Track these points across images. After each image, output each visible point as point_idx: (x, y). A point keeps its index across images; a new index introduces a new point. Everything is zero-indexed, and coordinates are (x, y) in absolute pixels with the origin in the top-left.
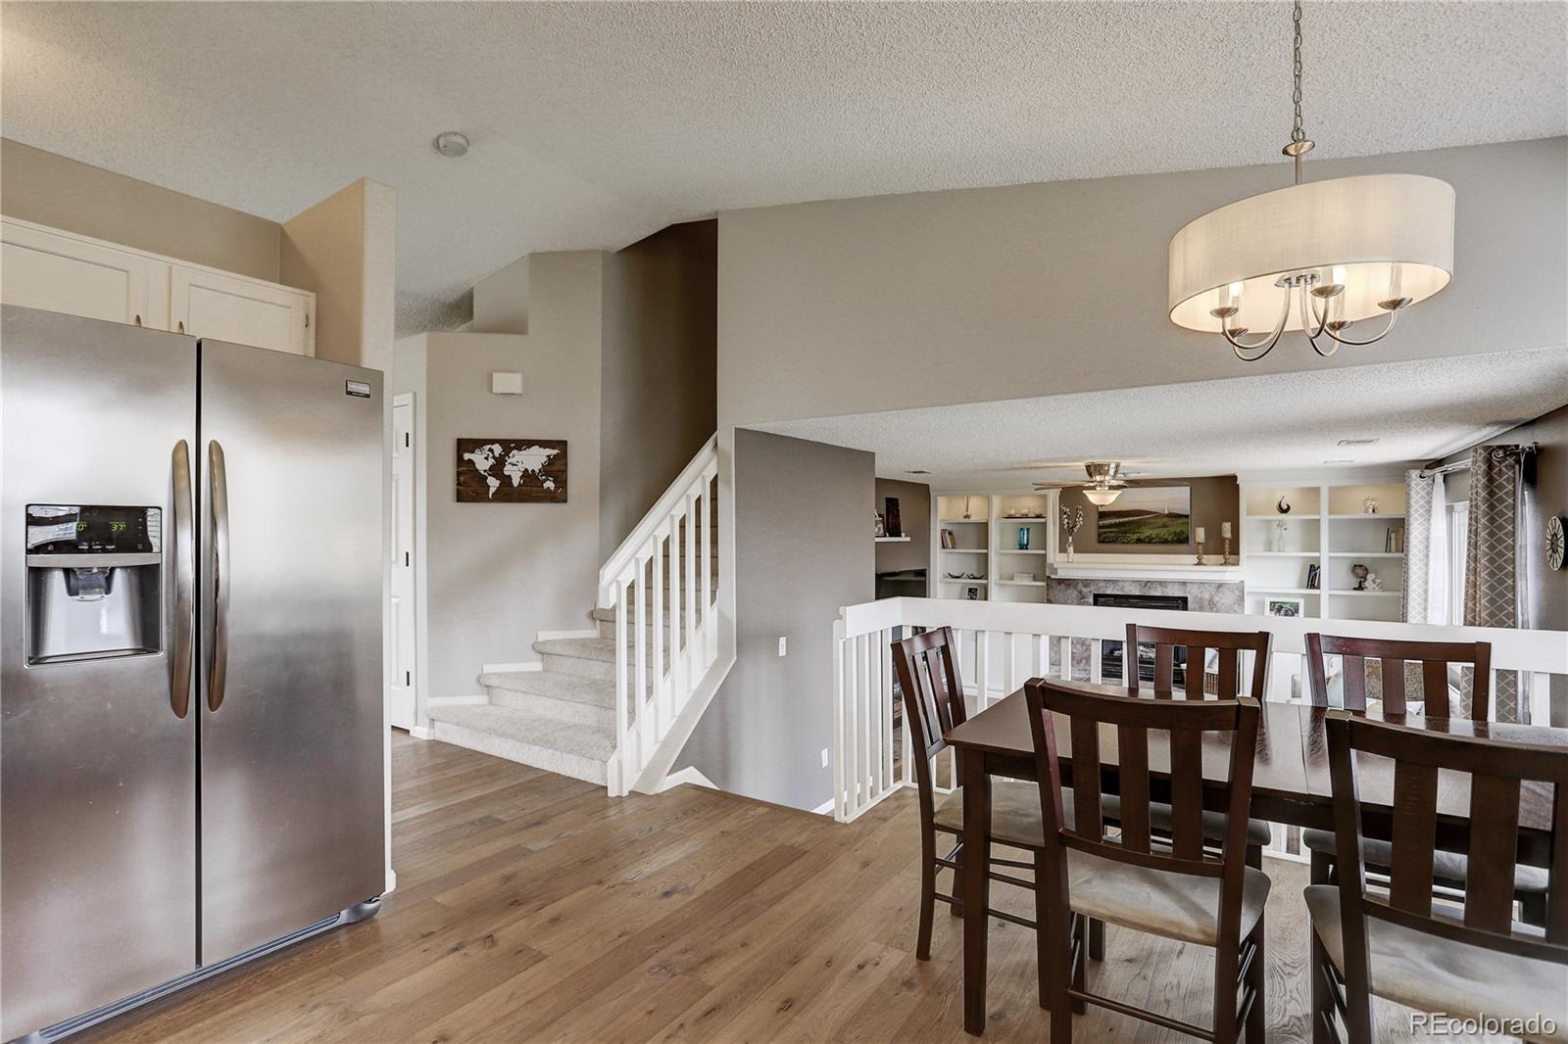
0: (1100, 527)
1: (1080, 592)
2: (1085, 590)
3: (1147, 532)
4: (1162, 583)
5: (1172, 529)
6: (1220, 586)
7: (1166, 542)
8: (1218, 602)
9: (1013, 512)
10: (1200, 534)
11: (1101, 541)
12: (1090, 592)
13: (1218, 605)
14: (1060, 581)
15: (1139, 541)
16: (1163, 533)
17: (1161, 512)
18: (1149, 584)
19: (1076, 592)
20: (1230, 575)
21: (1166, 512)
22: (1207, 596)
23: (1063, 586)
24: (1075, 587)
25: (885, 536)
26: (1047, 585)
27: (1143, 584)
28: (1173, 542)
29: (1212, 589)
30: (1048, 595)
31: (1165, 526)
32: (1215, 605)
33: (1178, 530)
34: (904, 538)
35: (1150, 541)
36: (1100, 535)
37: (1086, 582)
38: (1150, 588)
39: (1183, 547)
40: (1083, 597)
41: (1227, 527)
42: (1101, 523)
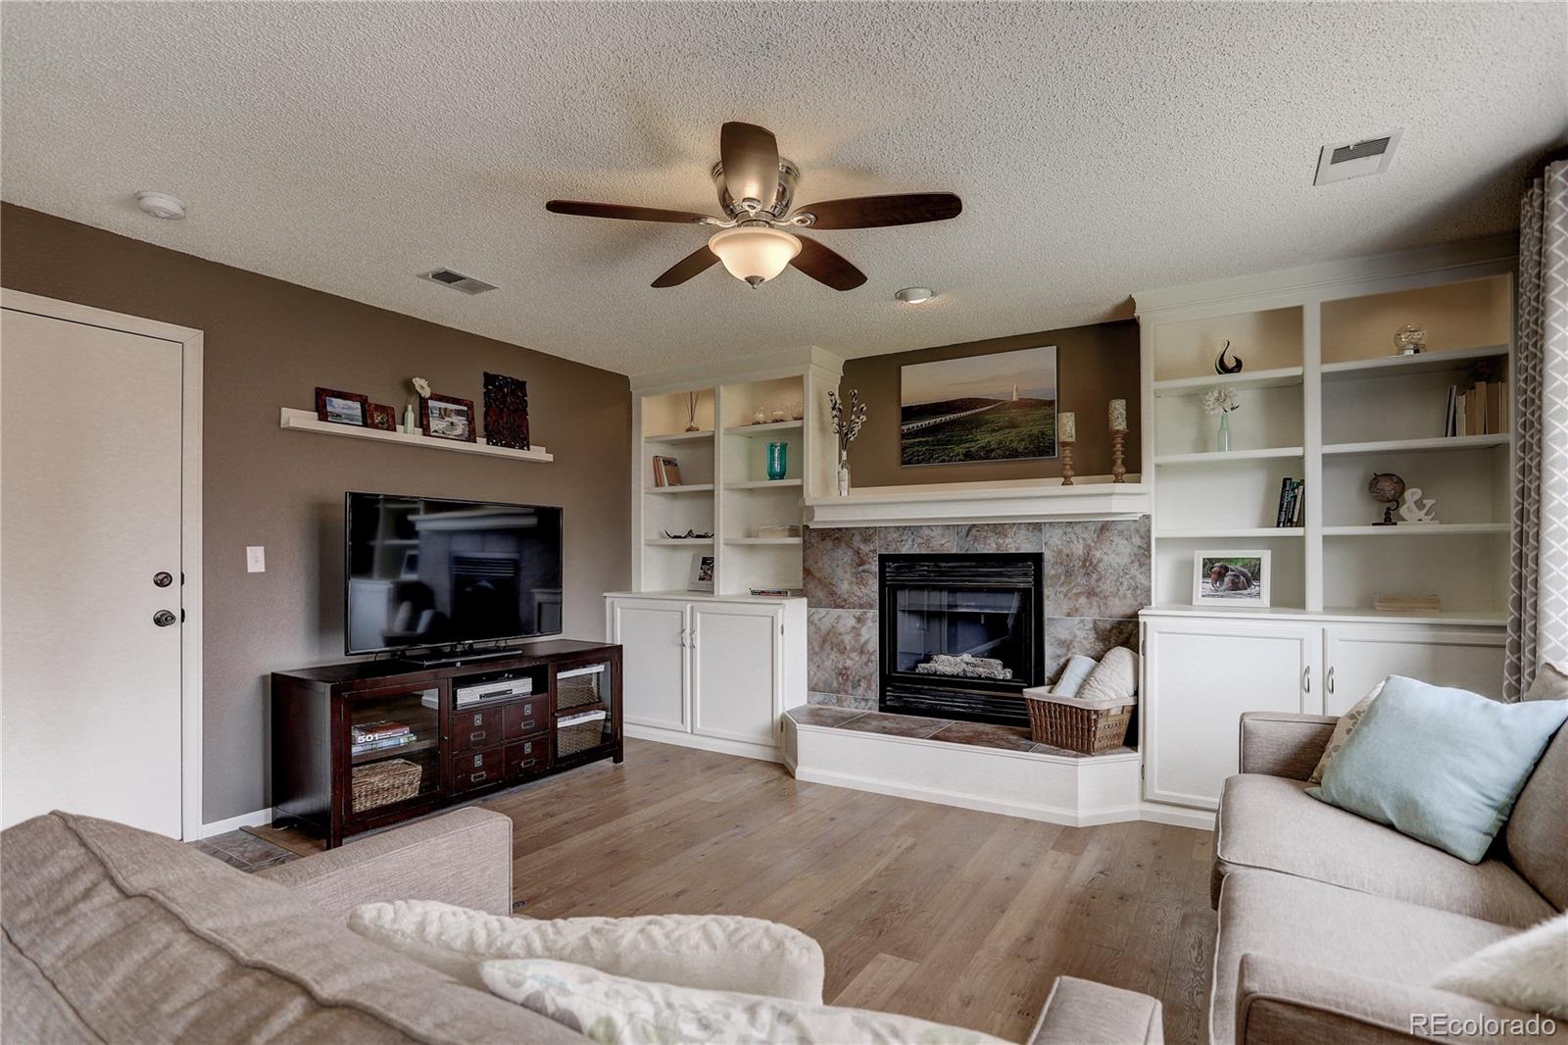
0: (904, 436)
1: (857, 552)
2: (865, 548)
3: (984, 438)
4: (999, 528)
5: (1025, 430)
6: (1104, 528)
7: (1014, 454)
8: (1100, 561)
9: (760, 417)
10: (1067, 426)
11: (906, 461)
12: (874, 551)
13: (1101, 566)
14: (826, 534)
15: (969, 456)
16: (1010, 437)
17: (1008, 399)
18: (974, 532)
19: (850, 553)
20: (1117, 500)
21: (1015, 399)
22: (1078, 549)
23: (829, 544)
24: (849, 545)
26: (804, 542)
27: (964, 532)
28: (1027, 453)
29: (1090, 535)
30: (804, 561)
31: (1013, 425)
32: (1095, 567)
33: (1035, 431)
34: (538, 453)
35: (987, 454)
36: (904, 449)
37: (868, 533)
38: (975, 539)
39: (1044, 462)
40: (862, 563)
41: (1119, 407)
42: (905, 428)
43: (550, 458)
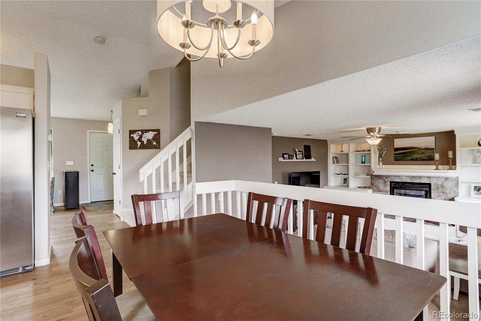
0: (395, 154)
1: (384, 180)
2: (386, 180)
3: (415, 156)
4: (420, 177)
5: (426, 155)
6: (447, 179)
7: (424, 160)
8: (446, 186)
9: (359, 149)
10: (437, 156)
11: (396, 160)
12: (389, 180)
13: (446, 187)
14: (376, 176)
15: (412, 160)
16: (423, 156)
17: (422, 147)
18: (413, 178)
19: (383, 180)
20: (451, 174)
21: (424, 147)
22: (440, 183)
23: (377, 178)
24: (382, 179)
25: (303, 159)
26: (371, 178)
27: (411, 178)
28: (427, 160)
29: (443, 180)
30: (371, 181)
31: (423, 153)
32: (444, 187)
33: (429, 155)
34: (313, 159)
35: (417, 160)
36: (395, 157)
37: (387, 177)
38: (414, 179)
39: (431, 162)
40: (386, 183)
41: (450, 153)
42: (395, 153)
43: (315, 160)
